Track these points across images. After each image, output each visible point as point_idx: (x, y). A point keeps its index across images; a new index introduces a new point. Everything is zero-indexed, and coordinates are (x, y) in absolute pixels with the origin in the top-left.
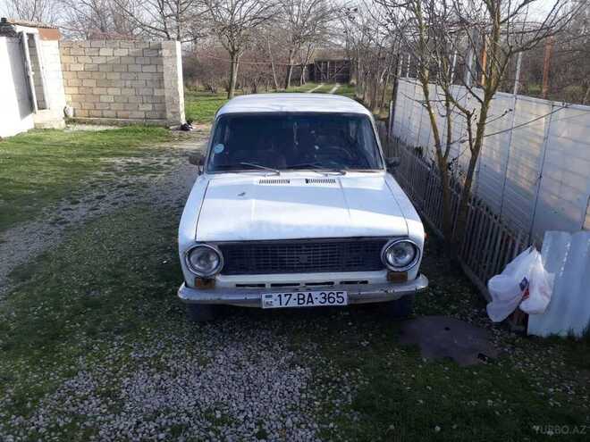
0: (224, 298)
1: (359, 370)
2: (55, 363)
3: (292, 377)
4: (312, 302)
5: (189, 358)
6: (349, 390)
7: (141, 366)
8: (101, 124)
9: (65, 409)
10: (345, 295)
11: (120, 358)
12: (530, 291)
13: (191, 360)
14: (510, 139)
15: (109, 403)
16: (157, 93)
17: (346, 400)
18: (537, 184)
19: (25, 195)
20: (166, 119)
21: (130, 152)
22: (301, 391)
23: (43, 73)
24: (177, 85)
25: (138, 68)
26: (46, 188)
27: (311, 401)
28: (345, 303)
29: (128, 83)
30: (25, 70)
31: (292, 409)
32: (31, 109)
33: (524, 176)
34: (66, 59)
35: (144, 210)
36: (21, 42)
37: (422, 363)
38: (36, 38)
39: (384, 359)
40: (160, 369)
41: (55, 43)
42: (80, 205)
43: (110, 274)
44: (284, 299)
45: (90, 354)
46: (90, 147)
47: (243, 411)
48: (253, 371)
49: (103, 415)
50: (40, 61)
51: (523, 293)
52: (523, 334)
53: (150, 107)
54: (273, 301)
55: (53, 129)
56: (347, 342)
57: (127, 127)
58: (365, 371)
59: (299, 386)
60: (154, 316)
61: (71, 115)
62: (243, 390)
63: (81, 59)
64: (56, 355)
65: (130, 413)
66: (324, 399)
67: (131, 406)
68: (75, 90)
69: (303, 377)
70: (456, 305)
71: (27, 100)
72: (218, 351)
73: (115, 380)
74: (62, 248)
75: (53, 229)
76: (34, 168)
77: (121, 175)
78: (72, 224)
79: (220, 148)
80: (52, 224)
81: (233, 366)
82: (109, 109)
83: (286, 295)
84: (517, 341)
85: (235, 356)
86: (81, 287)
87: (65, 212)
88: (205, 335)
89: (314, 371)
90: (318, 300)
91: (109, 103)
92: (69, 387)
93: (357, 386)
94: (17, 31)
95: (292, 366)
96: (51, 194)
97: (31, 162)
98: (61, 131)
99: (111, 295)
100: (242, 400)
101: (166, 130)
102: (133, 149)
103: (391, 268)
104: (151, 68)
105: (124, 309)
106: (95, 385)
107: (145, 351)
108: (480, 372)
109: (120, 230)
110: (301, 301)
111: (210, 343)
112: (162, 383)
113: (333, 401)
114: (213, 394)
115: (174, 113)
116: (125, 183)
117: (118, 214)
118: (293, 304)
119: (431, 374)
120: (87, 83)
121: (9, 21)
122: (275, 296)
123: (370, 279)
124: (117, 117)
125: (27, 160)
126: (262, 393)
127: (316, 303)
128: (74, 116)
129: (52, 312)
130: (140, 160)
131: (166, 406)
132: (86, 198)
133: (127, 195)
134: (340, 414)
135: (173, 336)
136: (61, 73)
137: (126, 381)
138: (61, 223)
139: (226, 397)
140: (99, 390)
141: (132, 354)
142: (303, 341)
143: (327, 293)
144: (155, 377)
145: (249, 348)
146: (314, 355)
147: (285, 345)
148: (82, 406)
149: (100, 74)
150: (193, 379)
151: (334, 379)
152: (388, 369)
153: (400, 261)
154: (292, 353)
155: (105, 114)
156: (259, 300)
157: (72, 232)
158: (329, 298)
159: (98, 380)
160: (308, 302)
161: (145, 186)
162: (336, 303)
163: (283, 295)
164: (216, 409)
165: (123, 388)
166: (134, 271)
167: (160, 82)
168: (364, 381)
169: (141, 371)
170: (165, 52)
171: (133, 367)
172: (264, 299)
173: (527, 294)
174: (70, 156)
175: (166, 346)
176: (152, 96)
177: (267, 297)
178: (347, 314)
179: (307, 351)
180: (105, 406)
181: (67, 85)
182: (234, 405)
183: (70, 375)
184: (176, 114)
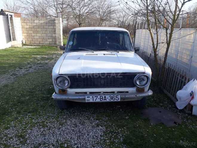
0: (70, 98)
1: (125, 128)
2: (2, 124)
3: (98, 130)
4: (106, 100)
5: (56, 122)
6: (121, 136)
7: (36, 125)
8: (34, 46)
9: (2, 142)
10: (119, 97)
11: (28, 122)
12: (194, 96)
13: (57, 123)
14: (179, 45)
15: (21, 140)
16: (54, 35)
17: (120, 140)
18: (191, 60)
19: (4, 66)
20: (56, 44)
21: (43, 54)
22: (101, 136)
23: (15, 28)
24: (60, 33)
25: (47, 27)
26: (11, 64)
27: (105, 140)
28: (119, 100)
29: (44, 32)
30: (9, 27)
31: (97, 143)
32: (10, 40)
33: (185, 58)
34: (23, 24)
35: (45, 71)
36: (8, 17)
37: (151, 125)
38: (13, 16)
39: (135, 124)
40: (44, 126)
41: (19, 18)
42: (23, 70)
43: (29, 92)
44: (95, 98)
45: (16, 120)
46: (29, 52)
47: (76, 144)
48: (81, 128)
49: (17, 145)
50: (14, 24)
51: (191, 97)
52: (191, 114)
53: (51, 40)
54: (90, 99)
55: (18, 47)
56: (120, 117)
57: (43, 47)
58: (127, 128)
59: (100, 134)
60: (44, 107)
61: (24, 43)
62: (77, 135)
63: (28, 24)
64: (3, 121)
65: (29, 144)
66: (110, 139)
67: (29, 141)
68: (26, 35)
69: (102, 131)
70: (162, 104)
71: (9, 37)
72: (68, 120)
73: (25, 131)
74: (13, 83)
75: (11, 77)
76: (9, 58)
77: (39, 60)
78: (19, 75)
79: (71, 43)
80: (11, 75)
81: (73, 126)
82: (37, 41)
83: (95, 97)
84: (189, 117)
85: (75, 122)
86: (18, 96)
87: (17, 72)
88: (63, 114)
89: (107, 128)
90: (108, 99)
91: (37, 39)
92: (5, 133)
93: (124, 134)
94: (6, 14)
95: (98, 126)
96: (13, 66)
97: (8, 56)
98: (21, 48)
99: (29, 99)
100: (76, 139)
101: (56, 48)
102: (44, 53)
103: (138, 86)
104: (52, 27)
105: (33, 104)
106: (16, 133)
107: (39, 120)
108: (175, 129)
109: (35, 77)
110: (101, 99)
111: (65, 117)
112: (44, 132)
113: (115, 140)
114: (64, 137)
115: (59, 42)
116: (40, 63)
117: (36, 72)
118: (98, 100)
119: (155, 130)
120: (30, 32)
121: (3, 10)
122: (91, 97)
123: (129, 91)
124: (40, 44)
125: (7, 56)
126: (85, 137)
127: (108, 100)
128: (25, 43)
129: (5, 105)
130: (46, 56)
131: (44, 141)
132: (25, 67)
133: (40, 66)
134: (117, 146)
135: (51, 114)
136: (21, 29)
137: (29, 131)
138: (15, 75)
139: (69, 138)
140: (18, 135)
141: (33, 120)
142: (102, 116)
143: (112, 96)
144: (41, 129)
145: (81, 119)
146: (106, 122)
147: (95, 118)
148: (9, 141)
149: (34, 29)
150: (56, 131)
151: (115, 131)
152: (137, 127)
153: (142, 83)
154: (98, 121)
155: (36, 42)
156: (85, 99)
157: (18, 78)
158: (113, 98)
159: (18, 131)
160: (104, 100)
161: (46, 64)
162: (115, 100)
163: (94, 96)
164: (65, 143)
165: (28, 134)
166: (39, 91)
167: (54, 32)
168: (127, 132)
169: (36, 127)
170: (56, 22)
171: (33, 126)
172: (87, 99)
173: (193, 98)
174: (22, 55)
175: (47, 118)
176: (52, 36)
177: (87, 97)
178: (120, 106)
179: (104, 120)
180: (19, 141)
181: (23, 33)
182: (73, 141)
183: (7, 128)
184: (60, 42)
